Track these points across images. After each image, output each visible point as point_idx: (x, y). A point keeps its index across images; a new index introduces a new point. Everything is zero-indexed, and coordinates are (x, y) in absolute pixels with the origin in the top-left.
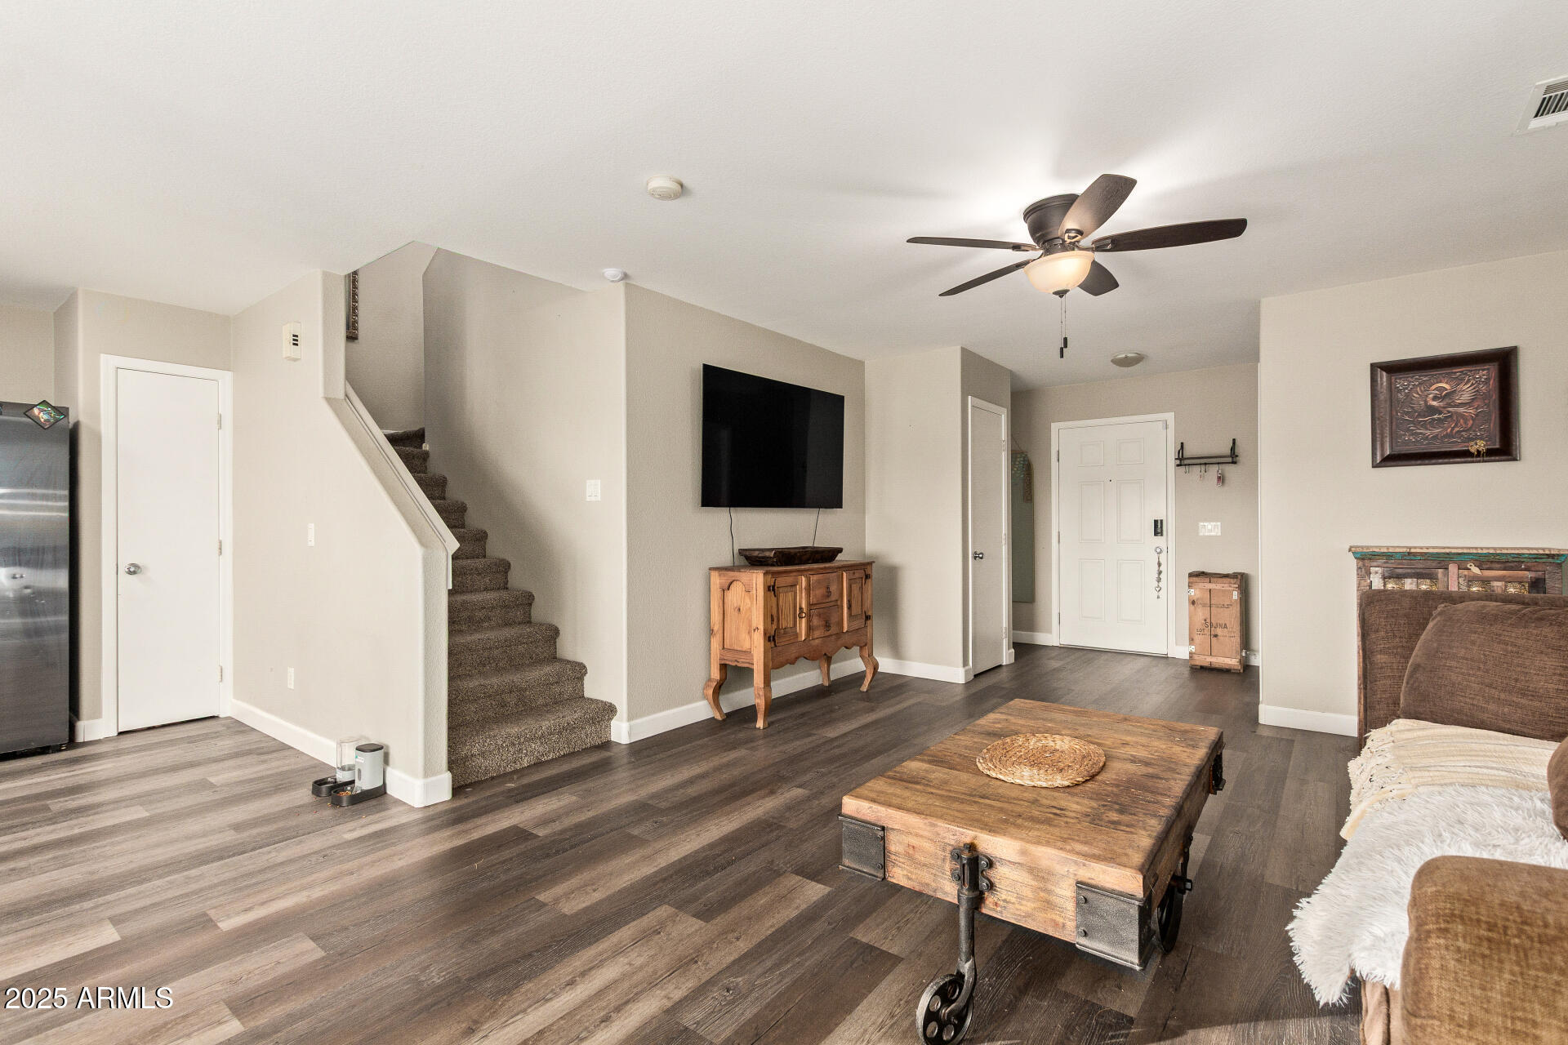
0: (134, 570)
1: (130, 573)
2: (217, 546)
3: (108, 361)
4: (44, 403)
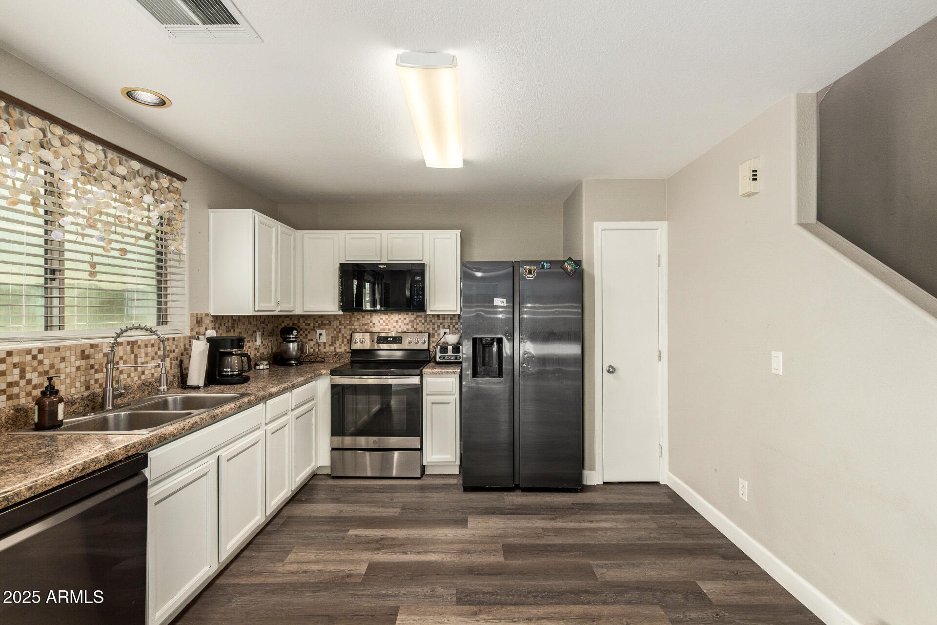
0: (611, 370)
1: (609, 372)
2: (658, 353)
3: (598, 226)
4: (570, 259)
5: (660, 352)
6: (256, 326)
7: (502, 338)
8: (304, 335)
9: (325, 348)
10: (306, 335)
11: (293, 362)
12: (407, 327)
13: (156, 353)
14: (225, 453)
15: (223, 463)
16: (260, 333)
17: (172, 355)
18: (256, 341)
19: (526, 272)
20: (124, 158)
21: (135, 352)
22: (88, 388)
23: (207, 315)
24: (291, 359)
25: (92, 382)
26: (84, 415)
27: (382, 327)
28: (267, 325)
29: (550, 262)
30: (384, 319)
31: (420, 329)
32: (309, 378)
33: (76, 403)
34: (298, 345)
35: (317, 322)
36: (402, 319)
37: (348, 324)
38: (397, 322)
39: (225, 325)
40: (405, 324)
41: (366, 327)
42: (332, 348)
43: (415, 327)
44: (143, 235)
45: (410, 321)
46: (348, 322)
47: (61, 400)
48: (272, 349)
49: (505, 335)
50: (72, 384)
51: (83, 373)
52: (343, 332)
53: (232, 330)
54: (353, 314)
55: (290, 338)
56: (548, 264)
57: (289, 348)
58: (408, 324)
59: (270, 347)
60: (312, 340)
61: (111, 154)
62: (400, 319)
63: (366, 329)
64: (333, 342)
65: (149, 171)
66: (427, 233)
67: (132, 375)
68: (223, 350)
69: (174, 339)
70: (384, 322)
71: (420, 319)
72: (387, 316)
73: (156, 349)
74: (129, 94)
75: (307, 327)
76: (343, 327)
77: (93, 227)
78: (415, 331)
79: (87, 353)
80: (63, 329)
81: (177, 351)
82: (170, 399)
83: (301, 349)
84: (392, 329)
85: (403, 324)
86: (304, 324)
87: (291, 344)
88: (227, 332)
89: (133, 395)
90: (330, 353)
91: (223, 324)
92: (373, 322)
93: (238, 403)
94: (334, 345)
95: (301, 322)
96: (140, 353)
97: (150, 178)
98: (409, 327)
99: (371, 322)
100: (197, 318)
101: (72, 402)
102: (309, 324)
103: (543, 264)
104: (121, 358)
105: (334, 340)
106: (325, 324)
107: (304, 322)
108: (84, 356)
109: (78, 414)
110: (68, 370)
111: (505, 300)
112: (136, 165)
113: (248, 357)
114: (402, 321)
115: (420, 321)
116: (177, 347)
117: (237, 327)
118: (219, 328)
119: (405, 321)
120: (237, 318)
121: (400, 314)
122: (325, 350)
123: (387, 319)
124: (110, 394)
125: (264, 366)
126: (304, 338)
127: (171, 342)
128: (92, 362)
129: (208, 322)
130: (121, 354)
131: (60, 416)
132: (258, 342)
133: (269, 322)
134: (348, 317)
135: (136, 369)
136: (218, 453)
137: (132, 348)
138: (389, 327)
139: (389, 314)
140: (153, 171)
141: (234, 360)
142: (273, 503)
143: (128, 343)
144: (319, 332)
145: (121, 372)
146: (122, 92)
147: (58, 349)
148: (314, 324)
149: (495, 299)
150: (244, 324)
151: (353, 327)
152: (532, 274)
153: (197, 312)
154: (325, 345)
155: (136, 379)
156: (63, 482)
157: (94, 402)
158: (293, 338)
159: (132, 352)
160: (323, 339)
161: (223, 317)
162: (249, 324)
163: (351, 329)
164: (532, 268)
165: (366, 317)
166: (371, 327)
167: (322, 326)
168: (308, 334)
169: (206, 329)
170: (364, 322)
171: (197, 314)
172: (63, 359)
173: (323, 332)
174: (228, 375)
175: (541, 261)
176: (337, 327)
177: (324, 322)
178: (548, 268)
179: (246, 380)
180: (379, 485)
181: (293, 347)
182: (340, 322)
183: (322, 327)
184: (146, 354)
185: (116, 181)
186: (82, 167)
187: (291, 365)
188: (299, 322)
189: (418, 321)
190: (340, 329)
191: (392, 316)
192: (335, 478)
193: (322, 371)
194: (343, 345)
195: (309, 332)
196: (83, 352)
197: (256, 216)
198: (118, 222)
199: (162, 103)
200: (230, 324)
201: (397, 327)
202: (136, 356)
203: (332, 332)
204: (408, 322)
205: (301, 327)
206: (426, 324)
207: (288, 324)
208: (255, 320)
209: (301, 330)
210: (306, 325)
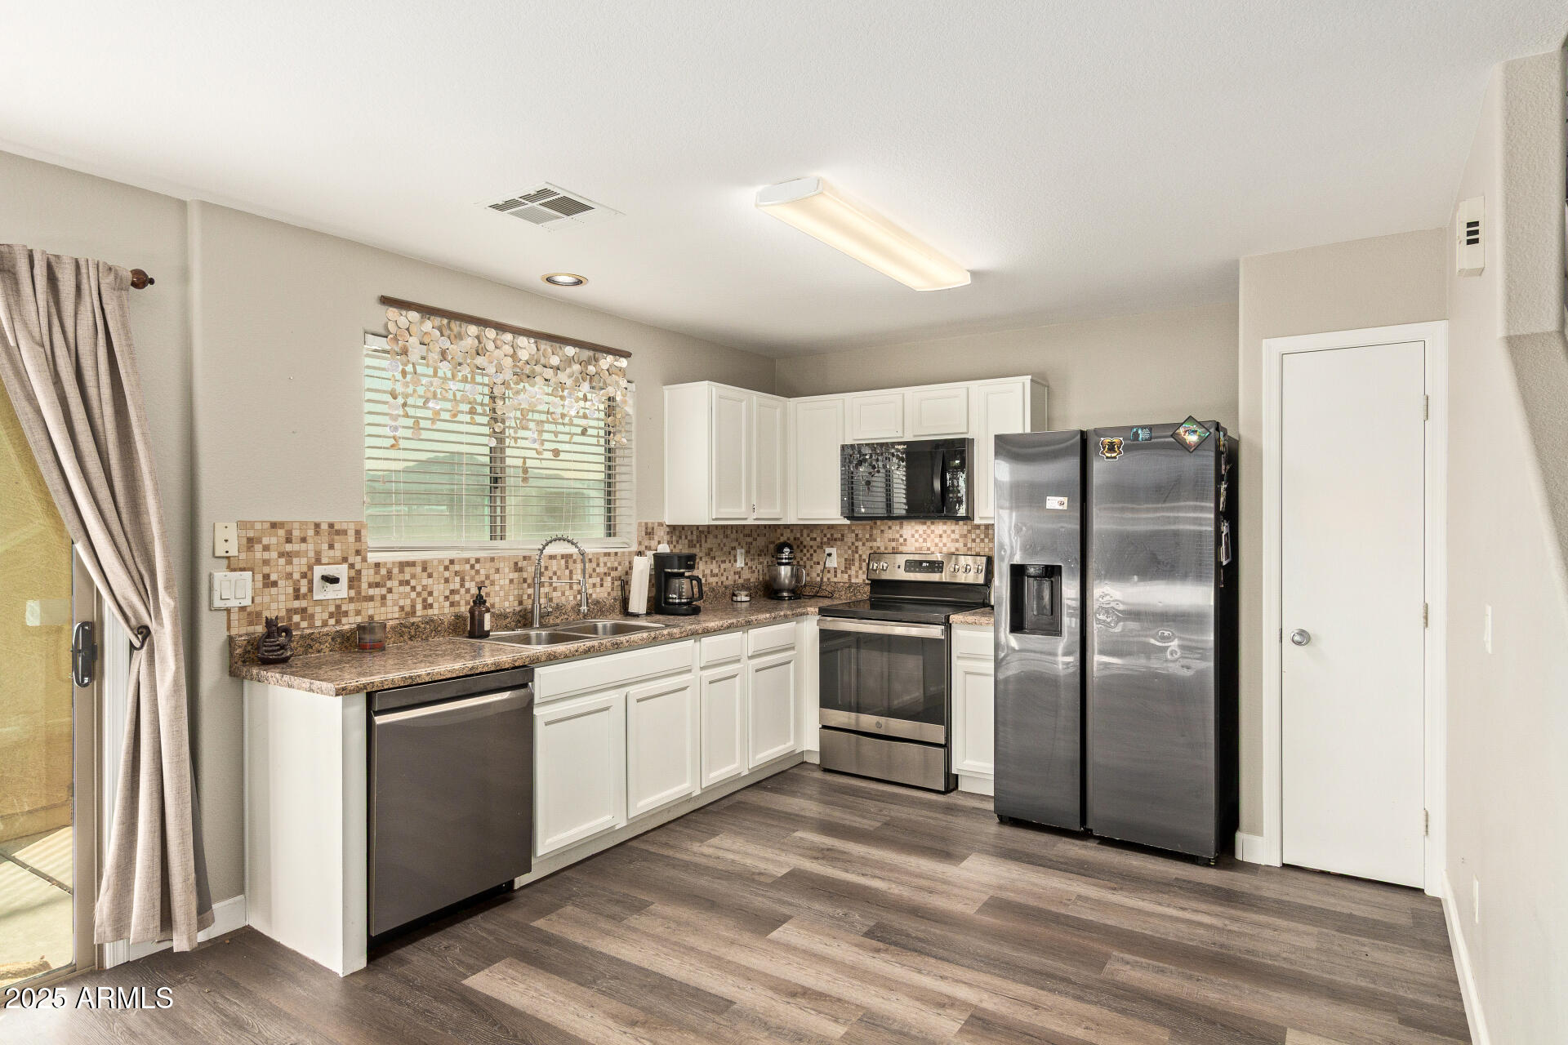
0: (1301, 639)
1: (1297, 642)
2: (1421, 611)
3: (1272, 347)
4: (1190, 419)
5: (1426, 606)
6: (737, 540)
7: (1060, 567)
8: (808, 555)
9: (836, 576)
10: (812, 555)
11: (785, 594)
12: (957, 545)
13: (594, 570)
14: (635, 691)
15: (632, 702)
16: (743, 551)
17: (613, 574)
18: (735, 561)
19: (1104, 448)
20: (558, 345)
21: (570, 567)
22: (521, 603)
23: (661, 524)
24: (782, 590)
25: (525, 597)
26: (513, 630)
27: (917, 545)
28: (755, 540)
29: (1151, 428)
30: (921, 532)
31: (978, 550)
32: (781, 616)
33: (508, 617)
34: (792, 569)
35: (825, 536)
36: (949, 532)
37: (867, 540)
38: (941, 536)
39: (686, 538)
40: (953, 540)
41: (894, 544)
42: (846, 576)
43: (969, 545)
44: (579, 430)
45: (961, 536)
46: (868, 536)
47: (488, 610)
48: (764, 575)
49: (1066, 561)
50: (506, 598)
51: (516, 586)
52: (860, 552)
53: (698, 545)
54: (875, 523)
55: (782, 559)
56: (1147, 431)
57: (780, 574)
58: (957, 541)
59: (761, 571)
60: (818, 563)
61: (545, 346)
62: (945, 532)
63: (893, 548)
64: (847, 569)
65: (587, 354)
66: (974, 385)
67: (567, 593)
68: (669, 570)
69: (616, 554)
70: (920, 536)
71: (978, 531)
72: (925, 527)
73: (594, 565)
74: (549, 280)
75: (812, 543)
76: (861, 543)
77: (525, 428)
78: (969, 553)
79: (520, 565)
80: (505, 539)
81: (620, 568)
82: (600, 625)
83: (796, 576)
84: (932, 549)
85: (950, 540)
86: (808, 539)
87: (783, 567)
88: (689, 547)
89: (566, 616)
90: (842, 584)
91: (683, 537)
92: (905, 537)
93: (653, 634)
94: (849, 571)
95: (805, 535)
96: (576, 568)
97: (588, 362)
98: (960, 545)
99: (901, 536)
100: (646, 528)
101: (504, 616)
102: (815, 539)
103: (1137, 431)
104: (555, 573)
105: (849, 563)
106: (836, 540)
107: (808, 536)
108: (518, 569)
109: (507, 628)
110: (502, 582)
111: (1065, 500)
112: (570, 351)
113: (699, 580)
114: (949, 536)
115: (978, 536)
116: (620, 564)
117: (706, 541)
118: (678, 542)
119: (953, 536)
120: (706, 529)
121: (945, 523)
122: (835, 580)
123: (925, 532)
124: (537, 612)
125: (743, 597)
126: (808, 559)
127: (612, 558)
128: (525, 575)
129: (662, 534)
130: (555, 569)
131: (487, 627)
132: (740, 563)
133: (758, 535)
134: (868, 527)
135: (571, 588)
136: (627, 689)
137: (567, 562)
138: (929, 545)
139: (929, 523)
140: (591, 353)
141: (685, 584)
142: (713, 775)
143: (563, 557)
144: (828, 550)
145: (555, 589)
146: (542, 279)
147: (492, 559)
148: (822, 539)
149: (1048, 498)
150: (716, 537)
151: (874, 544)
152: (1115, 451)
153: (646, 521)
154: (836, 572)
155: (571, 598)
156: (454, 675)
157: (525, 618)
158: (786, 559)
159: (567, 568)
160: (833, 563)
161: (683, 527)
162: (724, 537)
163: (871, 547)
164: (1115, 440)
165: (894, 528)
166: (901, 544)
167: (832, 541)
168: (814, 554)
169: (659, 543)
170: (890, 536)
171: (646, 524)
172: (497, 571)
173: (833, 551)
174: (675, 604)
175: (1132, 427)
176: (853, 544)
177: (835, 536)
178: (1146, 440)
179: (696, 611)
180: (878, 790)
181: (785, 572)
182: (857, 535)
183: (832, 543)
184: (584, 571)
185: (548, 373)
186: (515, 366)
187: (782, 599)
188: (802, 535)
189: (974, 536)
190: (857, 547)
191: (933, 527)
192: (827, 770)
193: (809, 609)
194: (861, 572)
195: (815, 551)
196: (516, 564)
197: (714, 389)
198: (551, 420)
199: (579, 282)
200: (695, 537)
201: (941, 545)
202: (571, 572)
203: (846, 552)
204: (957, 537)
205: (805, 543)
206: (986, 540)
207: (788, 539)
208: (734, 531)
209: (805, 547)
210: (811, 539)
